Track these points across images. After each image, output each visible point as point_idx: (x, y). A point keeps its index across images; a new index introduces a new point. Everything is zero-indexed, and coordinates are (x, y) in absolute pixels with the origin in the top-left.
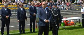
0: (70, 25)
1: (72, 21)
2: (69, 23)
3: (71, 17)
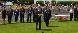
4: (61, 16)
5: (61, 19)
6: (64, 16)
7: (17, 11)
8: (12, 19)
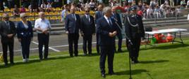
0: (166, 42)
1: (169, 35)
2: (163, 38)
3: (167, 28)
4: (160, 34)
5: (162, 42)
6: (166, 33)
7: (26, 26)
8: (15, 51)
